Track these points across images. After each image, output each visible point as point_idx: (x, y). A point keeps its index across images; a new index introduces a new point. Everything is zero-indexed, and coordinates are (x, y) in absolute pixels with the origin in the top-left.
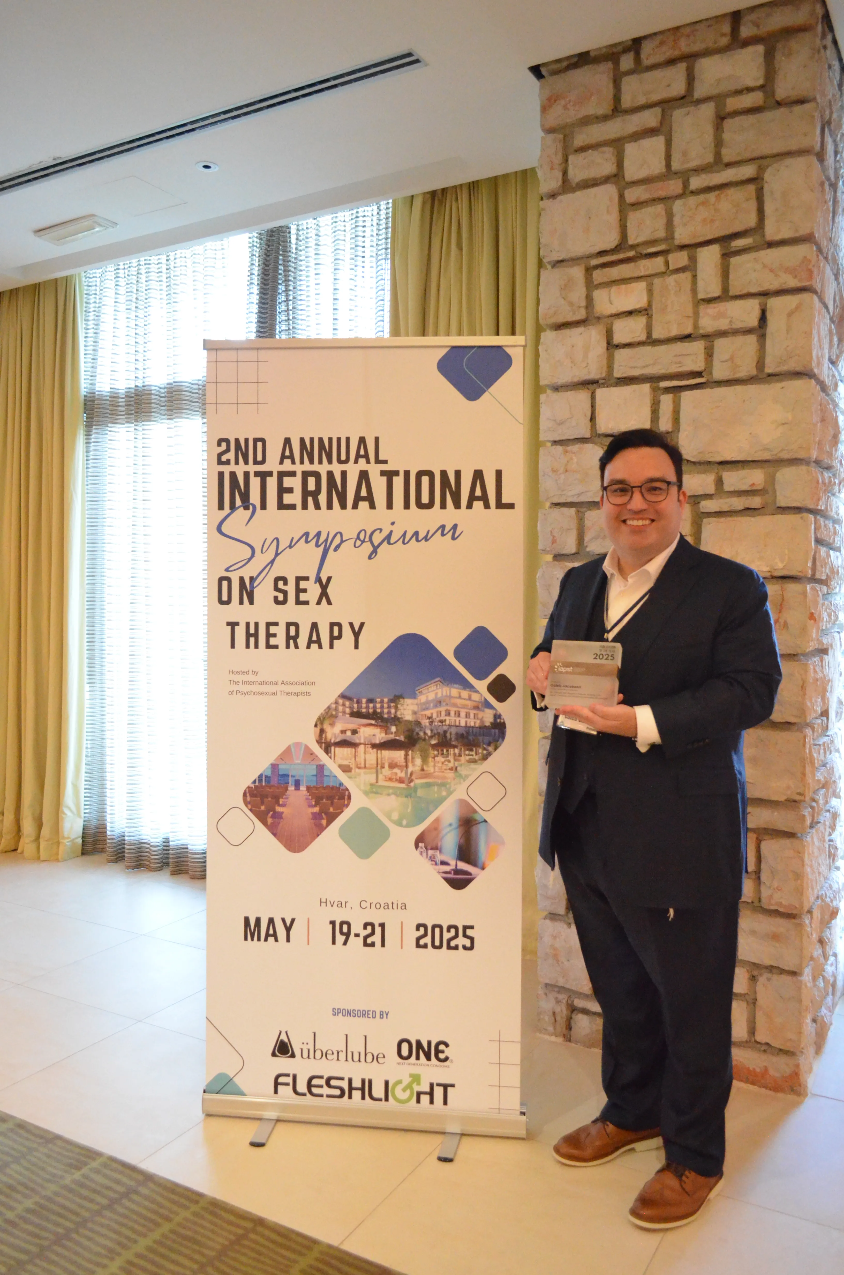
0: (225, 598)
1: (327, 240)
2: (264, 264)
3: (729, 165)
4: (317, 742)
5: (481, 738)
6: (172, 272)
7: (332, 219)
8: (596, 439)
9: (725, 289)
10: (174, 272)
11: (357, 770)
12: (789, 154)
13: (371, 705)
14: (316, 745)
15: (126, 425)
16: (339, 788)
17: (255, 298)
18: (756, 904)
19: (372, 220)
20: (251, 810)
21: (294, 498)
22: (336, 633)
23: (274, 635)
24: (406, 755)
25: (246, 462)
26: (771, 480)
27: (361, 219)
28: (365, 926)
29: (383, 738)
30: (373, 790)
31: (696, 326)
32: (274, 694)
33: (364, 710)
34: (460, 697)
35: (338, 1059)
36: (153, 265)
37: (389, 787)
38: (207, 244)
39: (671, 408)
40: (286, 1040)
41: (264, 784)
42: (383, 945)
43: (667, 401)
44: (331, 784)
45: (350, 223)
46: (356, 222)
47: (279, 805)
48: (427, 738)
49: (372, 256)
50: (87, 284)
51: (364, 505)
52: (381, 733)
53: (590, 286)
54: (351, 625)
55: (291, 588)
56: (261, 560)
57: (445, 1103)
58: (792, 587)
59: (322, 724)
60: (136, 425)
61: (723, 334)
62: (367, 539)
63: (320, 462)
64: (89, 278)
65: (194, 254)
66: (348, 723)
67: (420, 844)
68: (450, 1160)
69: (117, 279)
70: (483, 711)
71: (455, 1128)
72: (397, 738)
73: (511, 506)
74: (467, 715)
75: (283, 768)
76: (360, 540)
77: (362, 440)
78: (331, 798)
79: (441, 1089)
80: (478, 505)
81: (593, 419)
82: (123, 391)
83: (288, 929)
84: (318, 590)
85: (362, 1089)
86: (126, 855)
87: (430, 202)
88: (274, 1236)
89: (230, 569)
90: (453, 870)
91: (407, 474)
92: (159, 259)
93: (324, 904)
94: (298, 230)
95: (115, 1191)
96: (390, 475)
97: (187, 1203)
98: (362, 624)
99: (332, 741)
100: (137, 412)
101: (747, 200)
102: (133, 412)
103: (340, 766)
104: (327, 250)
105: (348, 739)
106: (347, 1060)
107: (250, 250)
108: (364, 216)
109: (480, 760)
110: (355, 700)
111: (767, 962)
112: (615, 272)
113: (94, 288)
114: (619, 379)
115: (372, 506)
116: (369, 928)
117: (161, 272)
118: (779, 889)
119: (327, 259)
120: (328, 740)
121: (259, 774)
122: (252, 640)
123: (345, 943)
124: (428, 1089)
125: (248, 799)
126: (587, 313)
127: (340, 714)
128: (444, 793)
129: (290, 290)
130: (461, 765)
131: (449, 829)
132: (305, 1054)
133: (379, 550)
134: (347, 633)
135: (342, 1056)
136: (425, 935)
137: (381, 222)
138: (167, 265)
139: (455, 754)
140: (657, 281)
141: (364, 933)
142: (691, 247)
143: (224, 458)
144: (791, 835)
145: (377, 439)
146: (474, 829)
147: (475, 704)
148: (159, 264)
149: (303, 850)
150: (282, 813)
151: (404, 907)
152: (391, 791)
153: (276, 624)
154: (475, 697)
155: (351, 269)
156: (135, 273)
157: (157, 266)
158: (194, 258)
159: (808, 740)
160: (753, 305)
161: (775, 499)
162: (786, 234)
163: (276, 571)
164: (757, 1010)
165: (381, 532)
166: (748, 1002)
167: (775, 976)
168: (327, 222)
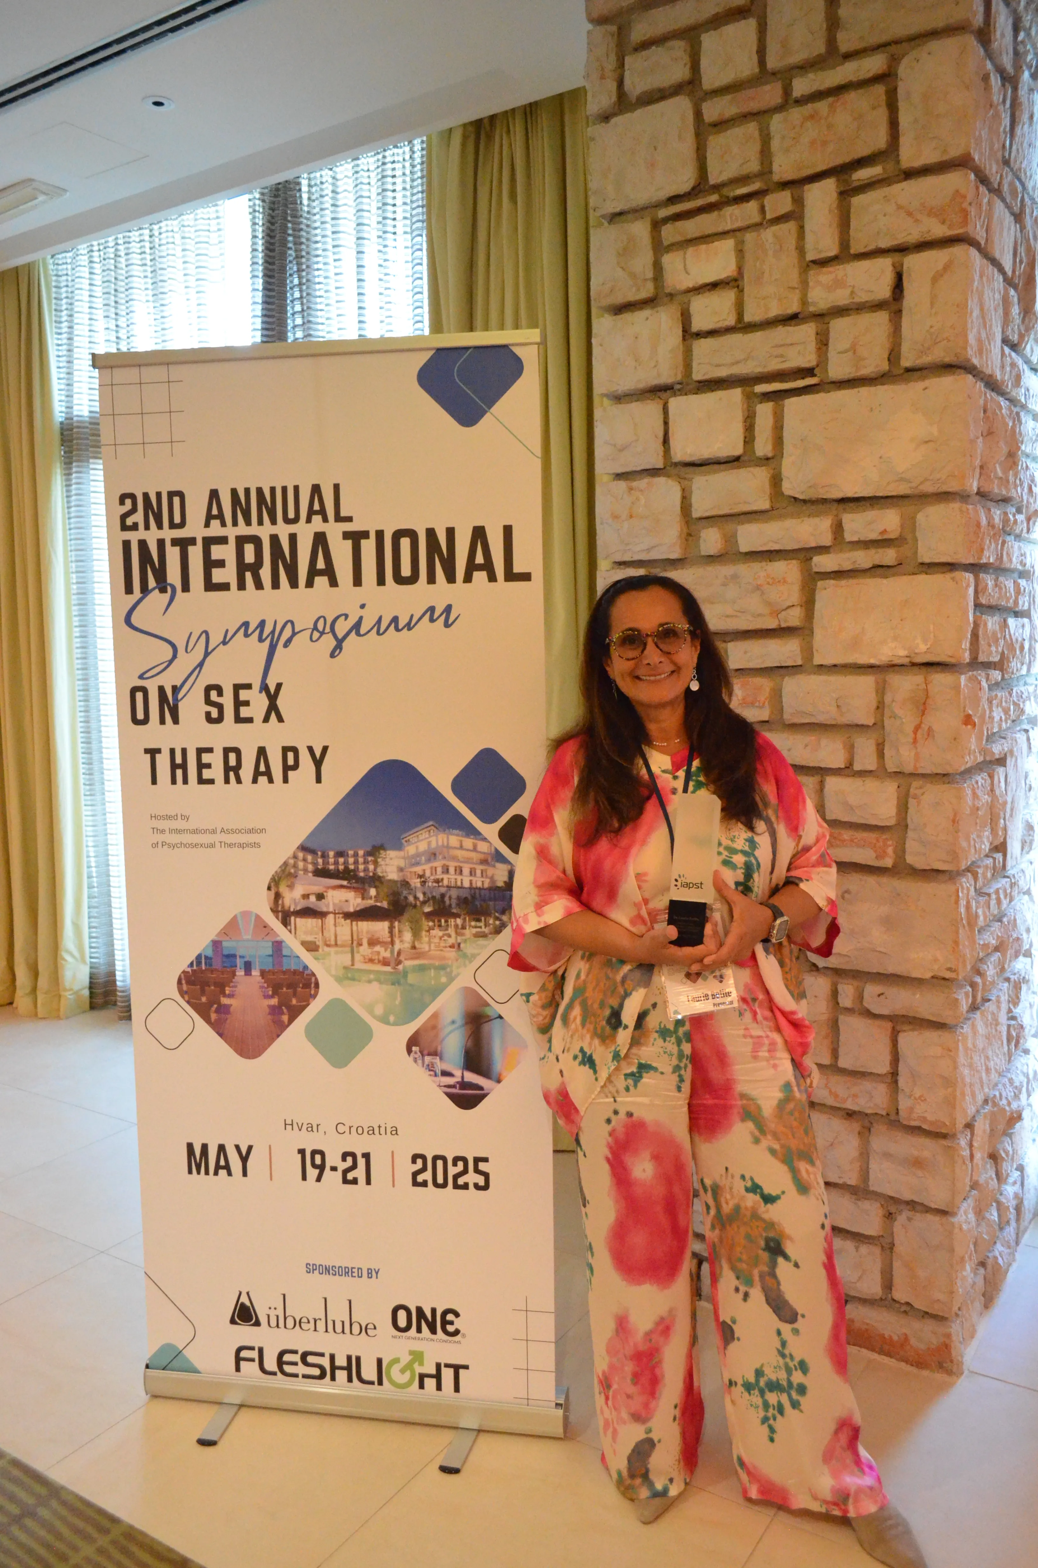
0: (140, 716)
1: (347, 199)
2: (268, 235)
3: (848, 56)
4: (271, 909)
5: (491, 903)
6: (157, 252)
7: (353, 167)
8: (673, 471)
9: (845, 244)
10: (159, 251)
11: (327, 949)
12: (934, 34)
13: (341, 860)
14: (271, 914)
16: (302, 974)
17: (259, 283)
18: (893, 1117)
19: (404, 167)
20: (188, 1002)
21: (226, 574)
22: (291, 761)
23: (209, 766)
24: (391, 928)
25: (160, 526)
26: (910, 525)
27: (389, 166)
28: (344, 1156)
29: (358, 905)
30: (348, 975)
31: (804, 302)
32: (212, 846)
33: (332, 867)
34: (461, 847)
35: (315, 1330)
36: (134, 244)
37: (370, 972)
38: (198, 211)
39: (770, 423)
40: (248, 1303)
41: (204, 968)
42: (368, 1182)
43: (764, 412)
44: (293, 967)
45: (375, 173)
46: (383, 170)
47: (225, 995)
48: (418, 903)
49: (405, 218)
50: (55, 272)
51: (321, 581)
52: (355, 898)
53: (659, 248)
54: (310, 749)
55: (227, 701)
56: (186, 662)
57: (457, 1389)
58: (940, 679)
59: (277, 884)
61: (841, 311)
62: (328, 629)
63: (260, 522)
64: (58, 264)
65: (183, 226)
66: (310, 884)
67: (414, 1048)
68: (456, 1471)
69: (91, 265)
70: (494, 866)
71: (472, 1423)
72: (379, 904)
73: (526, 577)
74: (472, 873)
75: (228, 945)
76: (318, 631)
77: (316, 489)
78: (292, 986)
79: (451, 1371)
80: (480, 576)
81: (666, 441)
83: (244, 1159)
84: (265, 702)
85: (349, 1368)
87: (472, 138)
89: (145, 676)
90: (458, 1082)
91: (380, 535)
92: (141, 235)
93: (289, 1127)
94: (310, 186)
96: (356, 538)
98: (325, 749)
99: (292, 910)
101: (874, 108)
103: (303, 943)
104: (347, 212)
105: (311, 906)
106: (327, 1331)
107: (251, 217)
108: (394, 162)
109: (491, 933)
110: (319, 853)
111: (907, 1196)
112: (692, 227)
113: (64, 278)
114: (699, 382)
115: (334, 583)
116: (349, 1159)
117: (144, 253)
118: (922, 1098)
119: (348, 226)
120: (286, 908)
121: (196, 955)
122: (179, 772)
123: (319, 1179)
124: (433, 1371)
125: (185, 987)
126: (656, 288)
127: (301, 873)
128: (444, 980)
129: (303, 270)
130: (465, 941)
131: (454, 1026)
132: (273, 1322)
133: (344, 644)
134: (306, 760)
135: (321, 1325)
136: (424, 1169)
137: (416, 169)
138: (151, 242)
139: (456, 926)
140: (749, 237)
141: (342, 1166)
142: (795, 184)
143: (129, 521)
144: (940, 1026)
145: (336, 487)
146: (486, 1027)
147: (482, 856)
148: (141, 241)
149: (260, 1055)
150: (231, 1005)
151: (395, 1131)
152: (372, 976)
153: (210, 750)
154: (483, 847)
155: (379, 237)
156: (112, 256)
157: (139, 245)
158: (184, 232)
159: (965, 892)
160: (884, 267)
161: (916, 552)
162: (930, 156)
163: (208, 677)
164: (894, 1258)
165: (346, 619)
166: (882, 1247)
167: (918, 1214)
168: (346, 173)
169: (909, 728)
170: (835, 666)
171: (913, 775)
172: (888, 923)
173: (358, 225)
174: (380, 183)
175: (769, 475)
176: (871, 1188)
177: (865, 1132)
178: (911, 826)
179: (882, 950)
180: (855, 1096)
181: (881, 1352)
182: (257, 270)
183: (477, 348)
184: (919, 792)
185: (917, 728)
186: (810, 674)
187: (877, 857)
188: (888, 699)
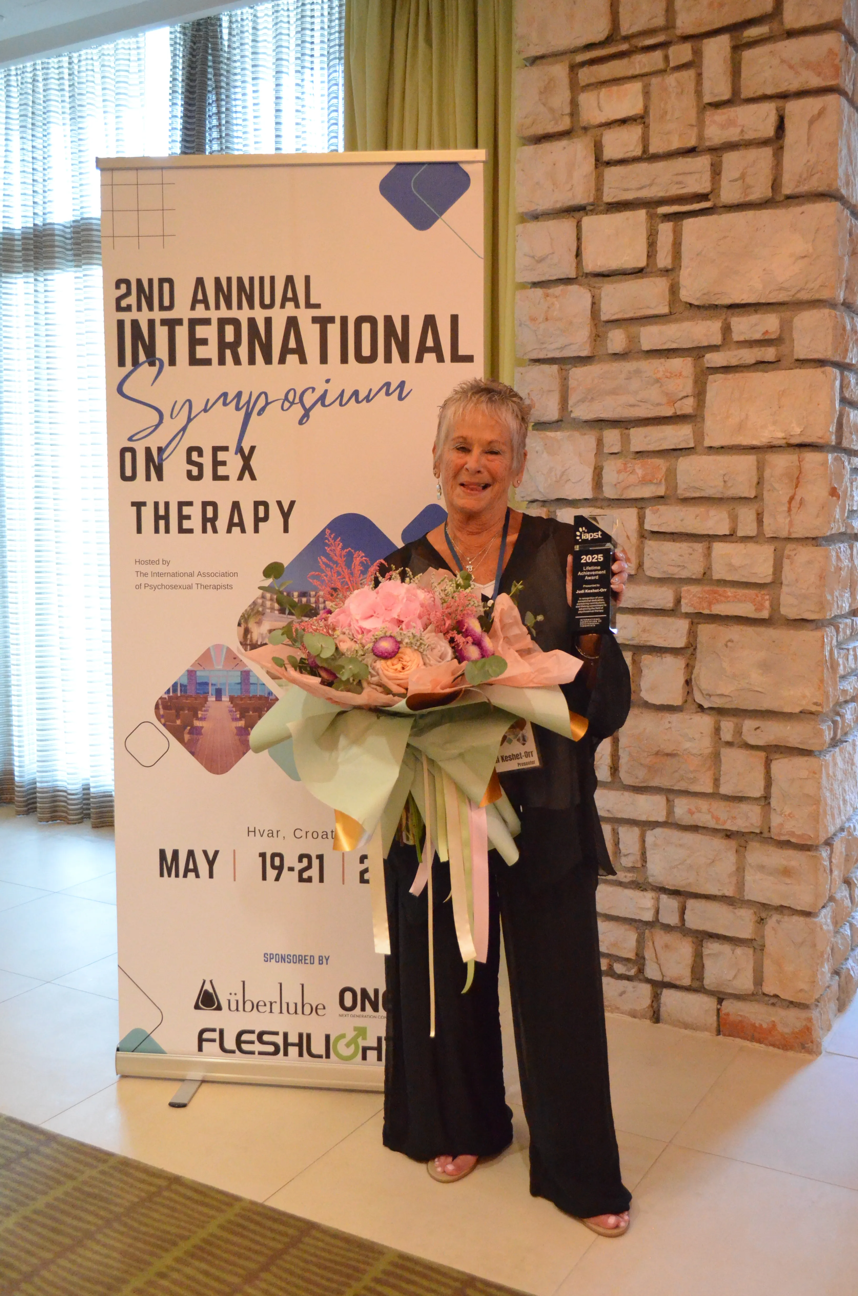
0: (128, 473)
1: (266, 35)
2: (189, 66)
4: (241, 643)
6: (76, 78)
7: (273, 7)
8: (584, 280)
9: (736, 91)
10: (79, 77)
14: (241, 647)
15: (24, 274)
16: (268, 698)
17: (179, 111)
18: (766, 835)
19: (322, 8)
20: (164, 725)
21: (209, 351)
22: (261, 514)
23: (188, 517)
25: (151, 308)
26: (788, 327)
27: (308, 7)
28: (301, 858)
31: (700, 137)
32: (190, 587)
35: (271, 1012)
36: (52, 70)
38: (119, 41)
39: (670, 239)
40: (211, 991)
41: (179, 695)
42: (321, 880)
43: (665, 230)
44: (259, 693)
45: (295, 12)
46: (302, 11)
47: (198, 719)
49: (322, 55)
51: (292, 359)
53: (575, 88)
54: (279, 503)
55: (207, 461)
56: (170, 427)
58: (811, 457)
59: (246, 621)
60: (36, 274)
61: (732, 146)
62: (297, 400)
63: (240, 307)
65: (103, 55)
66: (275, 621)
69: (8, 88)
73: (469, 359)
75: (201, 675)
76: (289, 401)
77: (290, 280)
78: (258, 710)
80: (430, 357)
81: (578, 254)
82: (19, 232)
83: (211, 863)
84: (239, 463)
85: (300, 1045)
86: (38, 805)
88: (189, 1193)
89: (134, 438)
91: (344, 320)
92: (59, 62)
93: (252, 834)
94: (231, 22)
95: (13, 1151)
96: (323, 322)
97: (95, 1163)
98: (292, 503)
99: (259, 643)
100: (36, 258)
102: (32, 258)
104: (267, 48)
106: (281, 1012)
107: (172, 48)
108: (313, 3)
111: (776, 902)
112: (605, 71)
114: (609, 204)
115: (303, 360)
116: (305, 861)
117: (62, 78)
118: (791, 816)
119: (267, 60)
120: (254, 642)
121: (173, 683)
122: (162, 523)
123: (277, 879)
124: (375, 1044)
125: (162, 712)
126: (572, 122)
127: (268, 611)
129: (222, 100)
132: (233, 1007)
133: (311, 413)
134: (275, 514)
135: (276, 1008)
137: (334, 11)
138: (69, 69)
140: (655, 81)
141: (299, 867)
142: (696, 38)
143: (124, 304)
144: (807, 753)
145: (307, 278)
148: (59, 67)
149: (227, 771)
150: (202, 727)
153: (190, 504)
155: (297, 71)
156: (30, 80)
157: (57, 71)
158: (103, 60)
159: (829, 639)
160: (769, 110)
161: (793, 351)
162: (808, 19)
163: (189, 440)
164: (765, 958)
165: (313, 391)
166: (755, 949)
167: (786, 917)
168: (266, 12)
169: (786, 499)
170: (722, 447)
171: (789, 539)
172: (765, 667)
173: (277, 60)
174: (299, 22)
175: (668, 284)
176: (746, 898)
177: (741, 850)
178: (785, 582)
179: (759, 689)
180: (734, 818)
181: (753, 1039)
182: (176, 98)
183: (430, 164)
184: (792, 553)
185: (792, 499)
186: (700, 455)
187: (756, 610)
188: (767, 473)
